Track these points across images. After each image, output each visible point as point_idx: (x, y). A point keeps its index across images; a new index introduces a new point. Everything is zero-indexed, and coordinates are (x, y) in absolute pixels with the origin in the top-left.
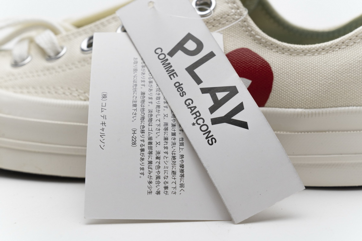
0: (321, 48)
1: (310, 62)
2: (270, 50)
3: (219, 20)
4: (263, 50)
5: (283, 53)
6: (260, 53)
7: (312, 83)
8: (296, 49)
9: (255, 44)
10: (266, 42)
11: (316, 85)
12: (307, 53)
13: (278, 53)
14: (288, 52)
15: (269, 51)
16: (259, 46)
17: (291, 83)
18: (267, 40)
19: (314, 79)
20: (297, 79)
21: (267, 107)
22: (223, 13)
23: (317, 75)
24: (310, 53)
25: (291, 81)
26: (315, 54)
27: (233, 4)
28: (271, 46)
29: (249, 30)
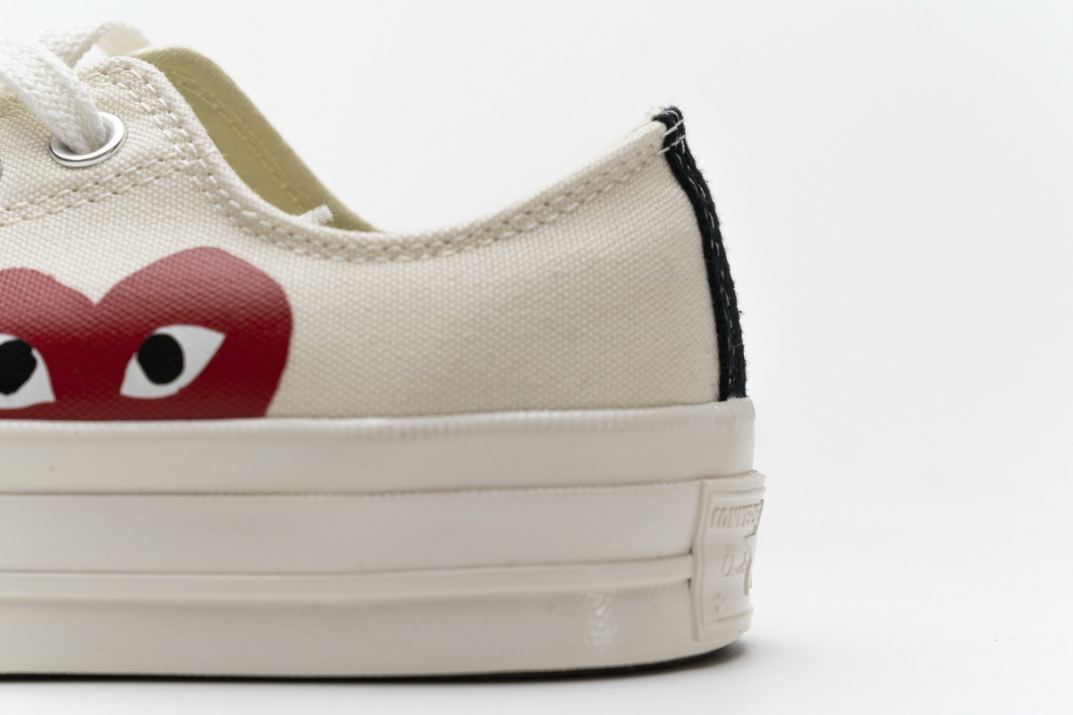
0: (440, 239)
1: (408, 276)
2: (284, 249)
3: (134, 172)
4: (264, 250)
5: (326, 257)
6: (256, 259)
7: (413, 338)
8: (364, 243)
9: (242, 235)
10: (274, 228)
11: (426, 345)
12: (398, 253)
13: (310, 258)
14: (340, 252)
15: (282, 251)
16: (253, 240)
17: (348, 341)
18: (276, 223)
19: (420, 325)
20: (368, 329)
21: (273, 416)
22: (147, 154)
23: (427, 314)
24: (407, 252)
25: (349, 333)
26: (422, 254)
27: (176, 129)
28: (289, 237)
29: (222, 197)
